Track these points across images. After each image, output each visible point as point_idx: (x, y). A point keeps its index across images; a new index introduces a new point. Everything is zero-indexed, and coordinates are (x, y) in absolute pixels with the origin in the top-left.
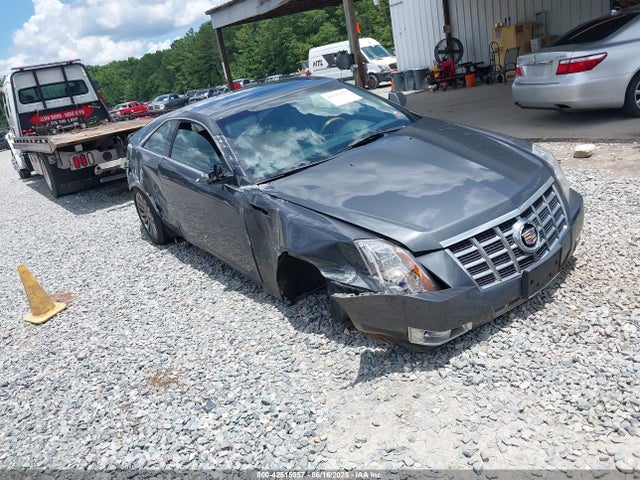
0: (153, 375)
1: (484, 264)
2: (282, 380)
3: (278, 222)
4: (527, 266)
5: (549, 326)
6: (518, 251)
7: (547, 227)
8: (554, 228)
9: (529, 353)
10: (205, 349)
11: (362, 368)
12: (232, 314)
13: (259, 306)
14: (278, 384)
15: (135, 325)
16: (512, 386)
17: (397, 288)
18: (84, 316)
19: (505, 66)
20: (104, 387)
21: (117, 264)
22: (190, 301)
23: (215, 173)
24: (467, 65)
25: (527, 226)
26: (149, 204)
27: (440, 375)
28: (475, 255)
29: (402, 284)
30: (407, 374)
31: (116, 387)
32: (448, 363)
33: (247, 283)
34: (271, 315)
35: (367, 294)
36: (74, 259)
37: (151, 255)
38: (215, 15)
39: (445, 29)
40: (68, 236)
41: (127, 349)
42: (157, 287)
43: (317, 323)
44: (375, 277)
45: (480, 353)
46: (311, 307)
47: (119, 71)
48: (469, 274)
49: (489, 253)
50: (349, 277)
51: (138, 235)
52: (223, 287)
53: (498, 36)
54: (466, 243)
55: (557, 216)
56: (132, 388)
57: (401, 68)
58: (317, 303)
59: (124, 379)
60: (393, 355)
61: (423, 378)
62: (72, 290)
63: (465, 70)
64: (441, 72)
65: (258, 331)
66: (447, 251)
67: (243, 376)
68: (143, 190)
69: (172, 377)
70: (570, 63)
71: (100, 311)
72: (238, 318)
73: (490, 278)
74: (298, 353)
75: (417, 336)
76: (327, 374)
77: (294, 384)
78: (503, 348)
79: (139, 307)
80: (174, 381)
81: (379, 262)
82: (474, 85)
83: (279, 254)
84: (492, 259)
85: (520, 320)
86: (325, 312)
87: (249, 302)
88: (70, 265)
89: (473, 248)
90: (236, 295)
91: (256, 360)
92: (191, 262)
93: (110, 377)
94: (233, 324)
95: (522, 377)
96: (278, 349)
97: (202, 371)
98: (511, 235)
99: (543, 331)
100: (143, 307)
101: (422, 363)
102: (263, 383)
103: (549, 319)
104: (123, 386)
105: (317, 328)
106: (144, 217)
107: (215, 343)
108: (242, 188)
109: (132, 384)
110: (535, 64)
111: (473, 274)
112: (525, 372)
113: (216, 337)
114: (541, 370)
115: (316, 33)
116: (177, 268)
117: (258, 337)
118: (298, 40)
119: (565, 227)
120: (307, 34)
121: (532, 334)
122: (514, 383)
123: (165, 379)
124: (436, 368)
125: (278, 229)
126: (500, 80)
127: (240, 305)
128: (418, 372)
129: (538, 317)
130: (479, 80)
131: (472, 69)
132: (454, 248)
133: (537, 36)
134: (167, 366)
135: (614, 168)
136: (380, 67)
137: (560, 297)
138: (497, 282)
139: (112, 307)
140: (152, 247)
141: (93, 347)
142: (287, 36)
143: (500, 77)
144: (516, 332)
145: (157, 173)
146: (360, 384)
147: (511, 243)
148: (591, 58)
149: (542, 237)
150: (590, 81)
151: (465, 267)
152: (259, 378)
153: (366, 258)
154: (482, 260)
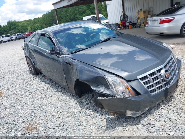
0: (27, 126)
1: (152, 85)
2: (76, 129)
3: (75, 68)
4: (166, 85)
5: (175, 108)
6: (163, 80)
7: (172, 71)
8: (174, 72)
9: (171, 120)
10: (48, 115)
11: (107, 125)
12: (58, 101)
13: (68, 98)
14: (75, 130)
15: (23, 105)
16: (167, 134)
17: (121, 94)
18: (6, 101)
19: (141, 23)
20: (8, 130)
21: (20, 81)
22: (43, 96)
23: (52, 51)
24: (129, 22)
25: (166, 71)
26: (31, 62)
27: (138, 128)
28: (149, 82)
29: (122, 93)
30: (124, 127)
31: (13, 130)
32: (140, 123)
33: (64, 89)
34: (72, 102)
35: (111, 98)
36: (6, 80)
37: (32, 79)
38: (55, 5)
39: (123, 12)
40: (5, 72)
41: (19, 114)
42: (32, 90)
43: (89, 105)
44: (112, 90)
45: (152, 119)
46: (87, 99)
47: (27, 23)
48: (147, 89)
49: (154, 81)
50: (102, 90)
51: (28, 72)
52: (55, 91)
53: (139, 14)
54: (146, 77)
55: (174, 67)
56: (19, 131)
57: (110, 23)
58: (89, 97)
59: (17, 127)
60: (118, 119)
61: (131, 129)
62: (3, 91)
63: (129, 24)
64: (122, 24)
65: (67, 108)
66: (139, 80)
67: (62, 127)
68: (29, 57)
69: (35, 126)
70: (164, 20)
71: (11, 99)
72: (60, 103)
73: (154, 90)
74: (82, 118)
75: (129, 113)
76: (94, 127)
77: (81, 131)
78: (160, 117)
79: (25, 98)
80: (35, 128)
81: (114, 84)
82: (132, 28)
83: (75, 80)
84: (155, 83)
85: (164, 105)
86: (92, 101)
87: (64, 97)
88: (4, 82)
89: (148, 79)
90: (59, 94)
91: (67, 120)
92: (45, 81)
93: (11, 126)
94: (58, 105)
95: (170, 130)
96: (75, 116)
97: (46, 124)
98: (161, 74)
99: (174, 110)
100: (27, 97)
101: (130, 123)
102: (69, 130)
103: (175, 105)
104: (16, 130)
105: (89, 107)
106: (30, 66)
107: (51, 112)
108: (62, 56)
109: (19, 129)
110: (152, 21)
111: (148, 89)
112: (171, 128)
113: (52, 110)
114: (177, 127)
115: (84, 13)
116: (40, 83)
117: (67, 111)
118: (79, 15)
119: (177, 71)
120: (82, 14)
121: (170, 112)
122: (168, 133)
123: (32, 128)
124: (135, 125)
125: (75, 71)
126: (139, 27)
127: (61, 97)
128: (129, 126)
129: (171, 104)
130: (133, 27)
131: (131, 23)
132: (142, 79)
133: (150, 14)
134: (33, 122)
135: (181, 52)
136: (104, 23)
137: (176, 97)
138: (157, 92)
139: (16, 97)
140: (32, 76)
141: (7, 113)
142: (76, 14)
143: (139, 26)
144: (163, 110)
145: (33, 51)
146: (107, 131)
147: (161, 77)
148: (170, 19)
149: (171, 75)
150: (170, 26)
151: (146, 86)
152: (68, 128)
153: (109, 82)
154: (151, 84)
